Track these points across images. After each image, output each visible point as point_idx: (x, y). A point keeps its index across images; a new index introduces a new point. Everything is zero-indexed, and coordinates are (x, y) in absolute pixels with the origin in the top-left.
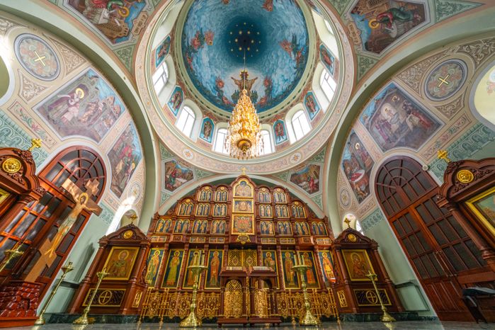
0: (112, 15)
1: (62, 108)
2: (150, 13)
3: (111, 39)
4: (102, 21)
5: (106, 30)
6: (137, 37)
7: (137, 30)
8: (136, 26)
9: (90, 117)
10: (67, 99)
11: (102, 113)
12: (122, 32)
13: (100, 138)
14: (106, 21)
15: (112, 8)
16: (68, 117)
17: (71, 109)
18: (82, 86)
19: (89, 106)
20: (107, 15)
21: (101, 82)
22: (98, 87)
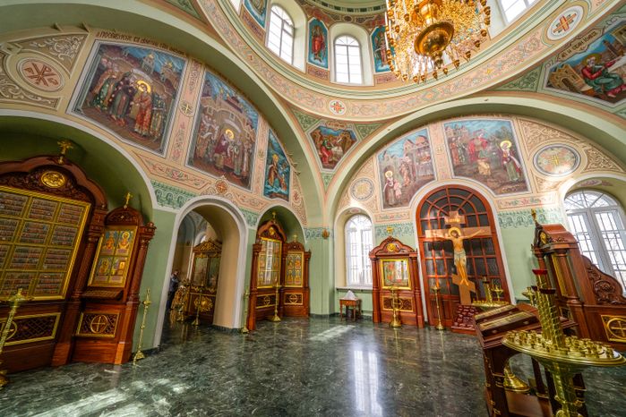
0: (335, 145)
1: (391, 194)
2: (326, 121)
3: (353, 142)
4: (340, 150)
5: (347, 146)
6: (348, 125)
7: (342, 126)
8: (338, 128)
9: (409, 176)
10: (388, 187)
11: (413, 162)
12: (346, 136)
13: (433, 175)
14: (340, 148)
15: (330, 146)
16: (398, 193)
17: (395, 188)
18: (386, 170)
19: (400, 172)
20: (336, 148)
21: (390, 150)
22: (392, 154)
